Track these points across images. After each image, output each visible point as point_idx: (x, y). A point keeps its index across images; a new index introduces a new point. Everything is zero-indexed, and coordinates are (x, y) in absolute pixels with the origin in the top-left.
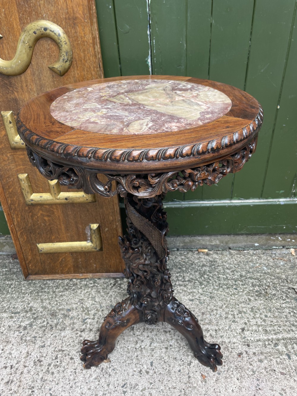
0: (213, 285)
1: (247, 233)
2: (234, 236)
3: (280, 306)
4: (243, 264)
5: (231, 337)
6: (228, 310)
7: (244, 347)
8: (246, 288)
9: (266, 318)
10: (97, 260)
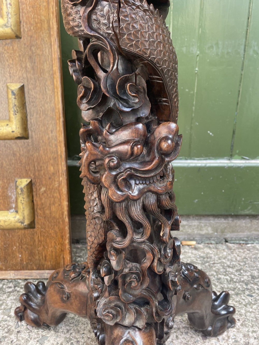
1: (253, 213)
2: (233, 221)
4: (251, 261)
6: (247, 329)
10: (24, 247)
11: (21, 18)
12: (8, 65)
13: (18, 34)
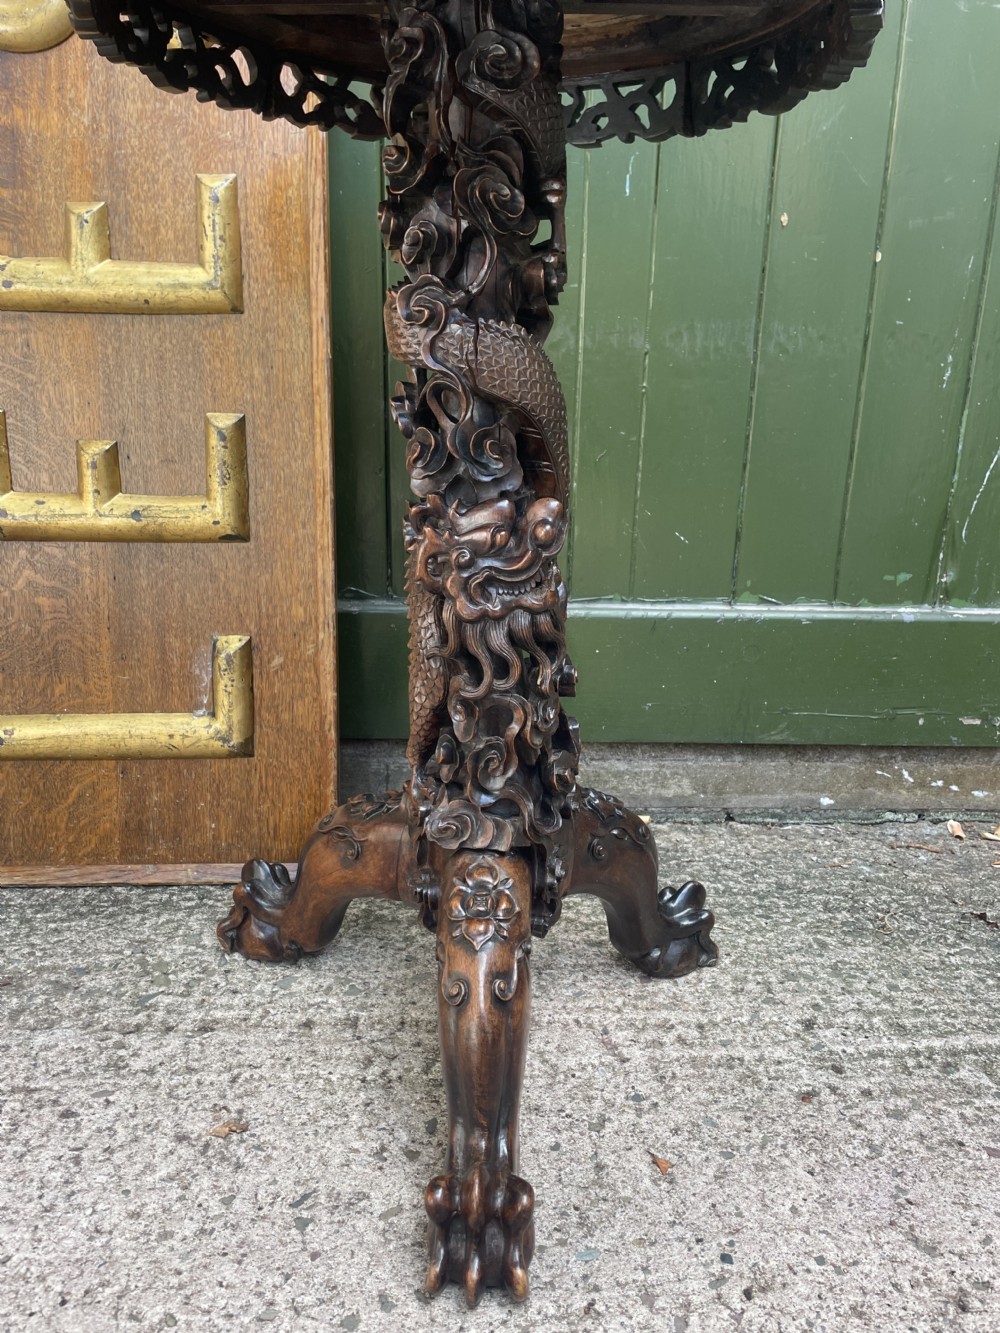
1: (793, 740)
2: (744, 762)
3: (943, 963)
5: (763, 1045)
7: (820, 1072)
8: (805, 914)
9: (893, 993)
10: (224, 803)
11: (244, 267)
12: (211, 372)
13: (237, 304)
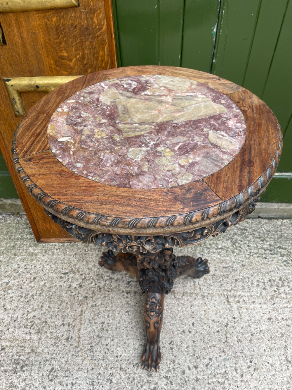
0: (244, 253)
4: (272, 234)
5: (262, 303)
6: (259, 277)
7: (274, 312)
